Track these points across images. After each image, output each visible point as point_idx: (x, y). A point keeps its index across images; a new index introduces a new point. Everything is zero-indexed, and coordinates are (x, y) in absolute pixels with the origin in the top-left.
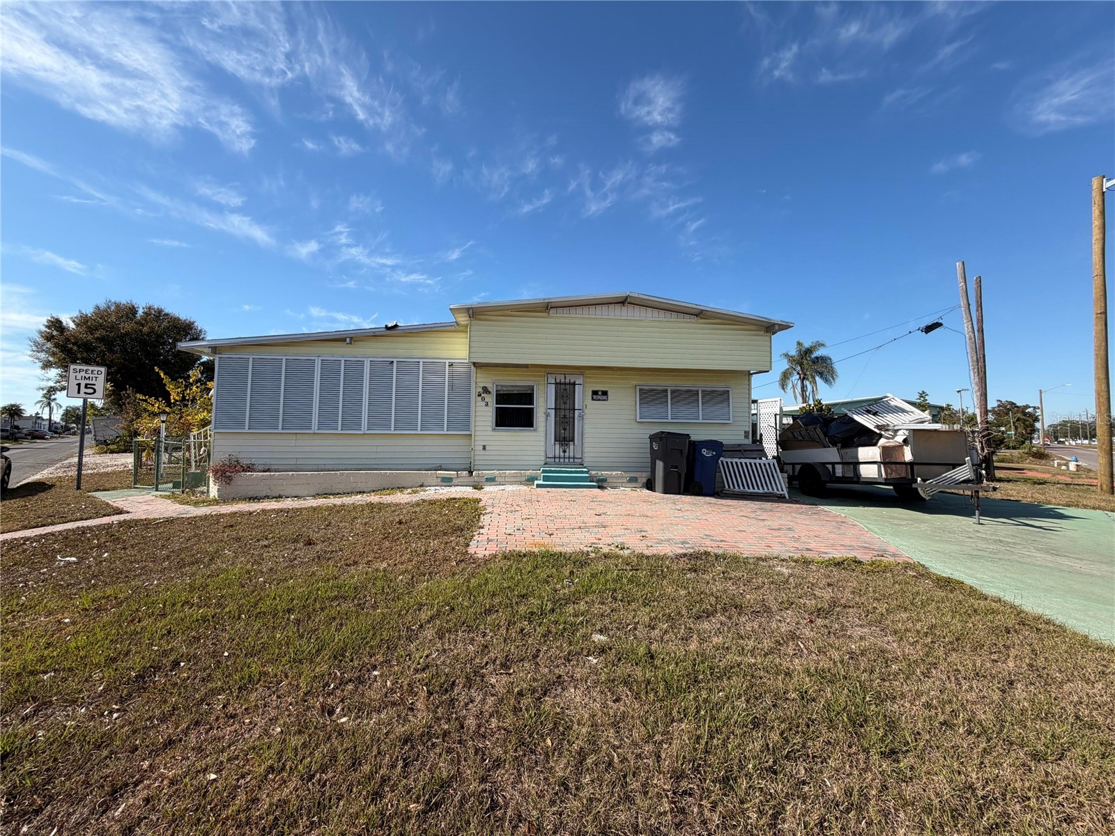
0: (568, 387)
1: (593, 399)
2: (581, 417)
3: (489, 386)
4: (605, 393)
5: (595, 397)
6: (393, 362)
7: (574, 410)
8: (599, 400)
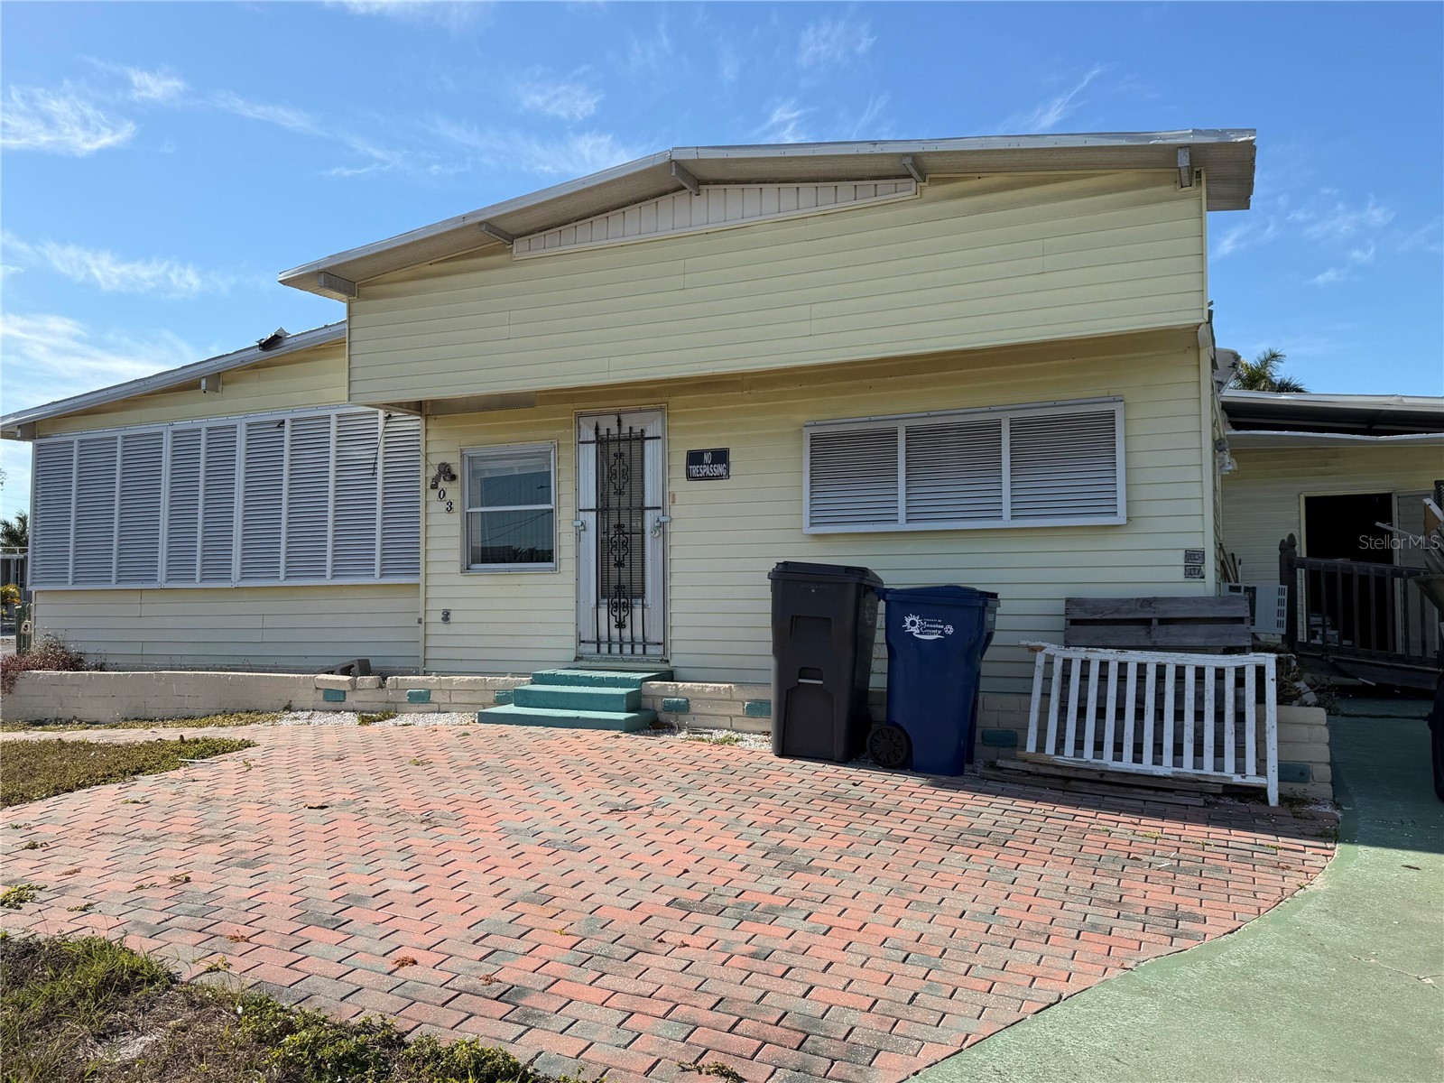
0: (624, 447)
1: (690, 477)
2: (661, 527)
3: (454, 461)
4: (721, 456)
5: (694, 468)
6: (283, 422)
7: (643, 509)
8: (707, 478)
